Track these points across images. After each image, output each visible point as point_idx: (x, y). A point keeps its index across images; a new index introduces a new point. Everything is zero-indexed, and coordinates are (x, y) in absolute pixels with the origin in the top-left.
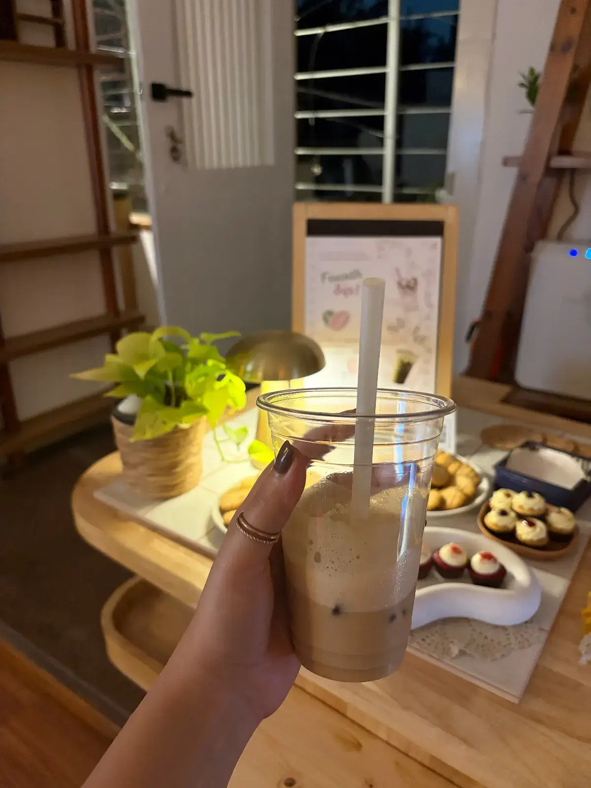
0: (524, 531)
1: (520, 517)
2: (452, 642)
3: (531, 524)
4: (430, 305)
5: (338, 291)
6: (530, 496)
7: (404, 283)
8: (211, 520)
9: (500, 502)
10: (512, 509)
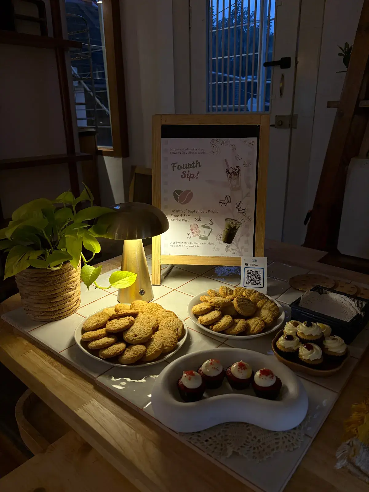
0: (304, 353)
1: (302, 341)
2: (230, 444)
3: (309, 348)
4: (249, 186)
5: (184, 176)
6: (309, 325)
7: (231, 170)
8: (73, 340)
9: (289, 330)
10: (297, 336)
